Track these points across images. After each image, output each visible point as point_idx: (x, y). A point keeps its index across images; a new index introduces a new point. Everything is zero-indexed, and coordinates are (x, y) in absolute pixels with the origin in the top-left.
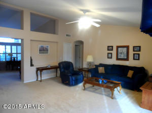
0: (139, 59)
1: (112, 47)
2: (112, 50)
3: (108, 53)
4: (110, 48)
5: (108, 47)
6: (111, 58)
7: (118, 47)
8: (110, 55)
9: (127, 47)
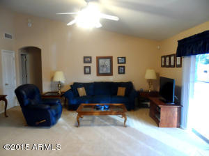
0: (124, 73)
1: (90, 58)
2: (90, 62)
3: (85, 67)
4: (87, 60)
5: (85, 58)
6: (90, 73)
7: (98, 58)
8: (87, 70)
9: (111, 58)
